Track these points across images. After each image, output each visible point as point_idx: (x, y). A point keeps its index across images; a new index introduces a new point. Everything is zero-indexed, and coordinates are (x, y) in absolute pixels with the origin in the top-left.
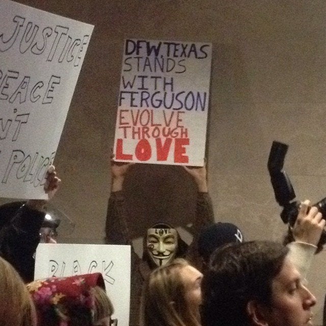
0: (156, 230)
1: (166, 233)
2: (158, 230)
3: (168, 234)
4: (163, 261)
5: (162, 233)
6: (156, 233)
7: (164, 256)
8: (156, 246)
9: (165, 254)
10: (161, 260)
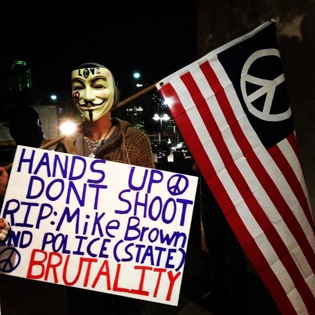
0: (79, 71)
1: (93, 73)
2: (82, 70)
3: (96, 75)
4: (93, 112)
5: (88, 74)
6: (80, 75)
7: (94, 105)
8: (82, 93)
9: (94, 102)
10: (91, 112)
